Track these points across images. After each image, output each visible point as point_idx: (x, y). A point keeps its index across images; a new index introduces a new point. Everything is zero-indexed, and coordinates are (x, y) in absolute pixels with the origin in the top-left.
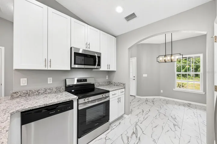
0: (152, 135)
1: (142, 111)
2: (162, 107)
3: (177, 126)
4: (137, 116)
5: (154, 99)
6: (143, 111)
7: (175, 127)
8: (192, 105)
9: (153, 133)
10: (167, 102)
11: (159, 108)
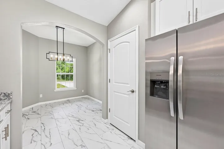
0: (75, 144)
1: (34, 131)
2: (51, 112)
3: (80, 120)
4: (33, 143)
5: (32, 108)
6: (36, 131)
7: (80, 122)
8: (70, 100)
9: (73, 141)
10: (52, 106)
11: (51, 115)
